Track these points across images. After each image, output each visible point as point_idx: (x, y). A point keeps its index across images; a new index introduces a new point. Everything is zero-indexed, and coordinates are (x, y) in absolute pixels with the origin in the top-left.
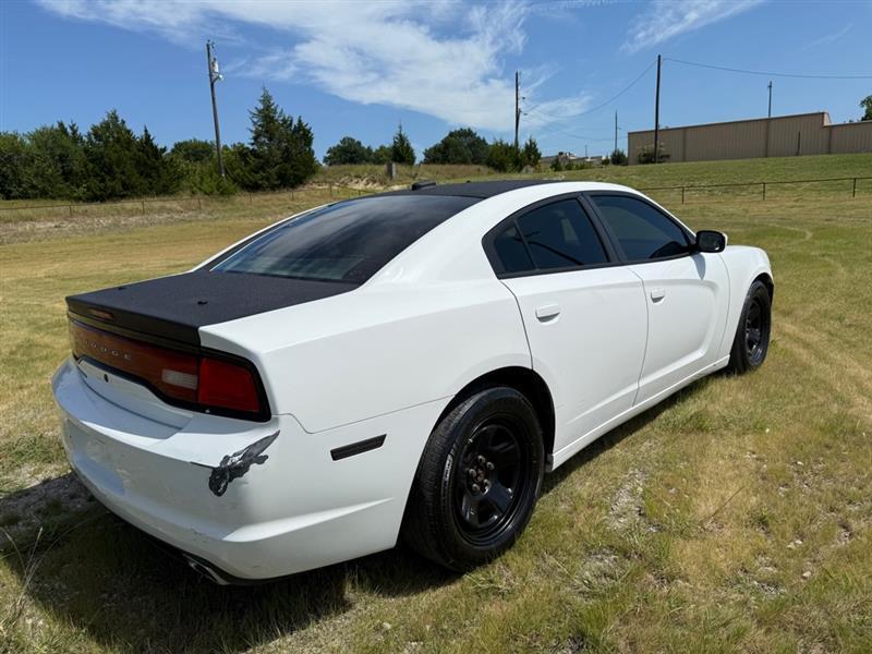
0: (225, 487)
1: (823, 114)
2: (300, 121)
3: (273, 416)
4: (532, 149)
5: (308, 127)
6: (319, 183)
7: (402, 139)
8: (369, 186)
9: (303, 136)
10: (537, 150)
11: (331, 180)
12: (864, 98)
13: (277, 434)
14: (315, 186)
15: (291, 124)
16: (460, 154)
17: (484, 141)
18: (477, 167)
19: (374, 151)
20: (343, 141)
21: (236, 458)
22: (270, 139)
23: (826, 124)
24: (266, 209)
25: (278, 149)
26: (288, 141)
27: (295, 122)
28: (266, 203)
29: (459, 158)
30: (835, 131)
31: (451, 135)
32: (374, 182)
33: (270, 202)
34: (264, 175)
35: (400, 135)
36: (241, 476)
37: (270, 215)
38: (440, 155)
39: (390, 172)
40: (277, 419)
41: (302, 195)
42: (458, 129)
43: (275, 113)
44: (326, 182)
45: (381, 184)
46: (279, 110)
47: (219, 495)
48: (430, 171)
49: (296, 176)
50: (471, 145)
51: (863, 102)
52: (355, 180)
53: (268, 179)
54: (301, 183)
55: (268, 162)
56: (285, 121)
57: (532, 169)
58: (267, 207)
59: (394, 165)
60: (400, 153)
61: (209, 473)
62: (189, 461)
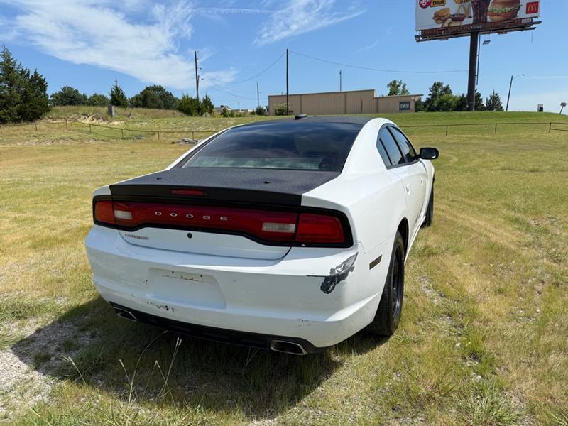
0: (333, 287)
1: (373, 90)
2: (36, 72)
3: (354, 244)
4: (207, 102)
5: (43, 78)
6: (53, 119)
7: (118, 90)
8: (94, 122)
9: (39, 83)
10: (210, 103)
11: (63, 116)
12: (388, 83)
13: (357, 254)
14: (49, 120)
15: (28, 75)
16: (155, 102)
17: (171, 94)
18: (172, 111)
19: (88, 97)
20: (64, 89)
21: (340, 269)
22: (11, 85)
23: (375, 96)
24: (15, 137)
25: (18, 92)
26: (26, 87)
27: (32, 73)
28: (15, 133)
29: (155, 105)
30: (380, 100)
31: (147, 89)
32: (98, 119)
33: (17, 132)
34: (7, 111)
35: (117, 87)
36: (344, 279)
37: (19, 142)
38: (141, 102)
39: (110, 112)
40: (357, 246)
41: (43, 127)
42: (152, 85)
43: (15, 65)
44: (59, 118)
45: (104, 120)
46: (18, 63)
47: (328, 293)
48: (139, 112)
49: (33, 113)
50: (161, 97)
51: (388, 85)
52: (84, 117)
53: (10, 115)
54: (39, 118)
55: (9, 102)
56: (23, 72)
57: (209, 115)
58: (16, 135)
59: (113, 107)
60: (118, 99)
61: (322, 280)
62: (305, 275)
